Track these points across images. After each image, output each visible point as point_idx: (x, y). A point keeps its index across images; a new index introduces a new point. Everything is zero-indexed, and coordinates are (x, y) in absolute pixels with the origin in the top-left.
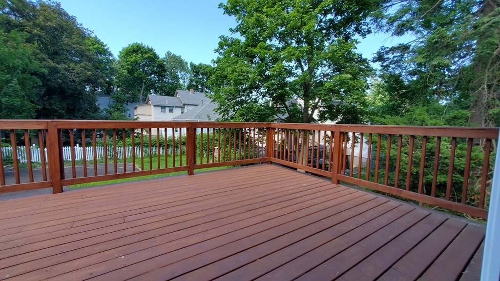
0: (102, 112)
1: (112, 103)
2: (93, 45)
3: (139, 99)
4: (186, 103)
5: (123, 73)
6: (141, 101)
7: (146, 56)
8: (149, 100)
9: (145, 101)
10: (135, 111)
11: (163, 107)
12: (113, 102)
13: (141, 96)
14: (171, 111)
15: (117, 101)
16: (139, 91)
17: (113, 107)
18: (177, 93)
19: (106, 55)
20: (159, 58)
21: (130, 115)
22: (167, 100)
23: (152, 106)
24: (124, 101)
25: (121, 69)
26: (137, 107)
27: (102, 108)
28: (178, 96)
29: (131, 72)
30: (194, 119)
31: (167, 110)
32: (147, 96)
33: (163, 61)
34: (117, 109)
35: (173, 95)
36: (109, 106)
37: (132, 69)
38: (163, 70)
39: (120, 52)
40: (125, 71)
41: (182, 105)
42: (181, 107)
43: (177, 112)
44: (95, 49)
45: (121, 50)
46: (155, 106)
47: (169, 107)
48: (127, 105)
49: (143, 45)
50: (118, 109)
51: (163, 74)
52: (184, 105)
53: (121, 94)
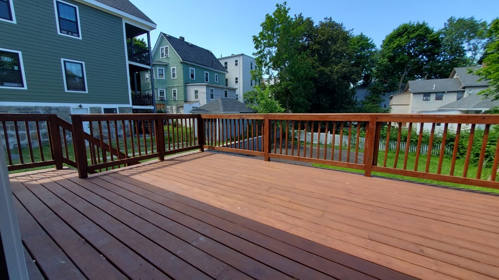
0: (358, 104)
1: (368, 95)
2: (358, 42)
3: (398, 87)
4: (469, 84)
5: (383, 62)
6: (400, 90)
7: (414, 35)
8: (408, 88)
9: (405, 89)
10: (391, 101)
11: (427, 95)
12: (370, 93)
13: (401, 84)
14: (439, 98)
15: (374, 92)
16: (399, 78)
17: (369, 99)
18: (455, 72)
19: (369, 48)
20: (433, 31)
21: (385, 105)
22: (435, 84)
23: (412, 94)
24: (381, 92)
25: (382, 59)
26: (392, 97)
27: (359, 100)
28: (455, 77)
29: (391, 59)
30: (474, 107)
31: (433, 97)
32: (406, 82)
33: (439, 33)
34: (372, 100)
35: (447, 77)
36: (365, 98)
37: (394, 55)
38: (436, 47)
39: (384, 41)
40: (386, 60)
41: (460, 89)
42: (458, 92)
43: (450, 99)
44: (359, 46)
45: (384, 39)
46: (414, 94)
47: (436, 93)
48: (384, 95)
49: (412, 23)
50: (374, 100)
51: (436, 51)
52: (464, 88)
53: (378, 85)
